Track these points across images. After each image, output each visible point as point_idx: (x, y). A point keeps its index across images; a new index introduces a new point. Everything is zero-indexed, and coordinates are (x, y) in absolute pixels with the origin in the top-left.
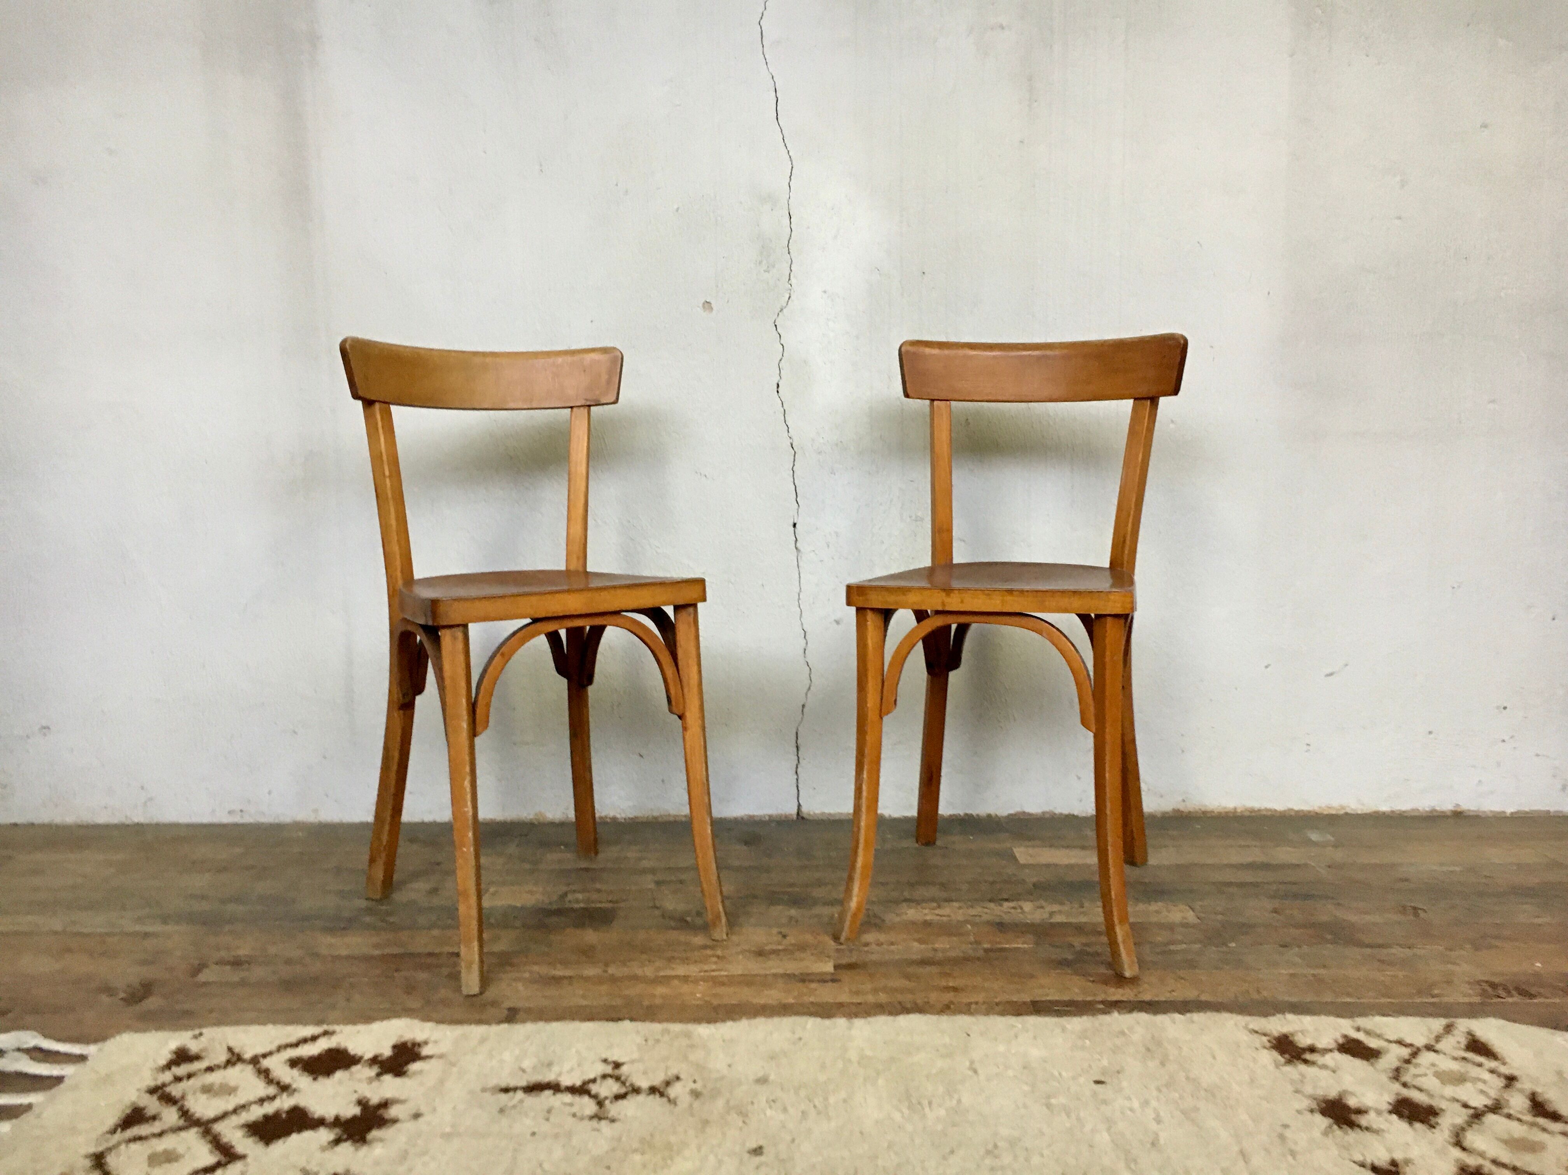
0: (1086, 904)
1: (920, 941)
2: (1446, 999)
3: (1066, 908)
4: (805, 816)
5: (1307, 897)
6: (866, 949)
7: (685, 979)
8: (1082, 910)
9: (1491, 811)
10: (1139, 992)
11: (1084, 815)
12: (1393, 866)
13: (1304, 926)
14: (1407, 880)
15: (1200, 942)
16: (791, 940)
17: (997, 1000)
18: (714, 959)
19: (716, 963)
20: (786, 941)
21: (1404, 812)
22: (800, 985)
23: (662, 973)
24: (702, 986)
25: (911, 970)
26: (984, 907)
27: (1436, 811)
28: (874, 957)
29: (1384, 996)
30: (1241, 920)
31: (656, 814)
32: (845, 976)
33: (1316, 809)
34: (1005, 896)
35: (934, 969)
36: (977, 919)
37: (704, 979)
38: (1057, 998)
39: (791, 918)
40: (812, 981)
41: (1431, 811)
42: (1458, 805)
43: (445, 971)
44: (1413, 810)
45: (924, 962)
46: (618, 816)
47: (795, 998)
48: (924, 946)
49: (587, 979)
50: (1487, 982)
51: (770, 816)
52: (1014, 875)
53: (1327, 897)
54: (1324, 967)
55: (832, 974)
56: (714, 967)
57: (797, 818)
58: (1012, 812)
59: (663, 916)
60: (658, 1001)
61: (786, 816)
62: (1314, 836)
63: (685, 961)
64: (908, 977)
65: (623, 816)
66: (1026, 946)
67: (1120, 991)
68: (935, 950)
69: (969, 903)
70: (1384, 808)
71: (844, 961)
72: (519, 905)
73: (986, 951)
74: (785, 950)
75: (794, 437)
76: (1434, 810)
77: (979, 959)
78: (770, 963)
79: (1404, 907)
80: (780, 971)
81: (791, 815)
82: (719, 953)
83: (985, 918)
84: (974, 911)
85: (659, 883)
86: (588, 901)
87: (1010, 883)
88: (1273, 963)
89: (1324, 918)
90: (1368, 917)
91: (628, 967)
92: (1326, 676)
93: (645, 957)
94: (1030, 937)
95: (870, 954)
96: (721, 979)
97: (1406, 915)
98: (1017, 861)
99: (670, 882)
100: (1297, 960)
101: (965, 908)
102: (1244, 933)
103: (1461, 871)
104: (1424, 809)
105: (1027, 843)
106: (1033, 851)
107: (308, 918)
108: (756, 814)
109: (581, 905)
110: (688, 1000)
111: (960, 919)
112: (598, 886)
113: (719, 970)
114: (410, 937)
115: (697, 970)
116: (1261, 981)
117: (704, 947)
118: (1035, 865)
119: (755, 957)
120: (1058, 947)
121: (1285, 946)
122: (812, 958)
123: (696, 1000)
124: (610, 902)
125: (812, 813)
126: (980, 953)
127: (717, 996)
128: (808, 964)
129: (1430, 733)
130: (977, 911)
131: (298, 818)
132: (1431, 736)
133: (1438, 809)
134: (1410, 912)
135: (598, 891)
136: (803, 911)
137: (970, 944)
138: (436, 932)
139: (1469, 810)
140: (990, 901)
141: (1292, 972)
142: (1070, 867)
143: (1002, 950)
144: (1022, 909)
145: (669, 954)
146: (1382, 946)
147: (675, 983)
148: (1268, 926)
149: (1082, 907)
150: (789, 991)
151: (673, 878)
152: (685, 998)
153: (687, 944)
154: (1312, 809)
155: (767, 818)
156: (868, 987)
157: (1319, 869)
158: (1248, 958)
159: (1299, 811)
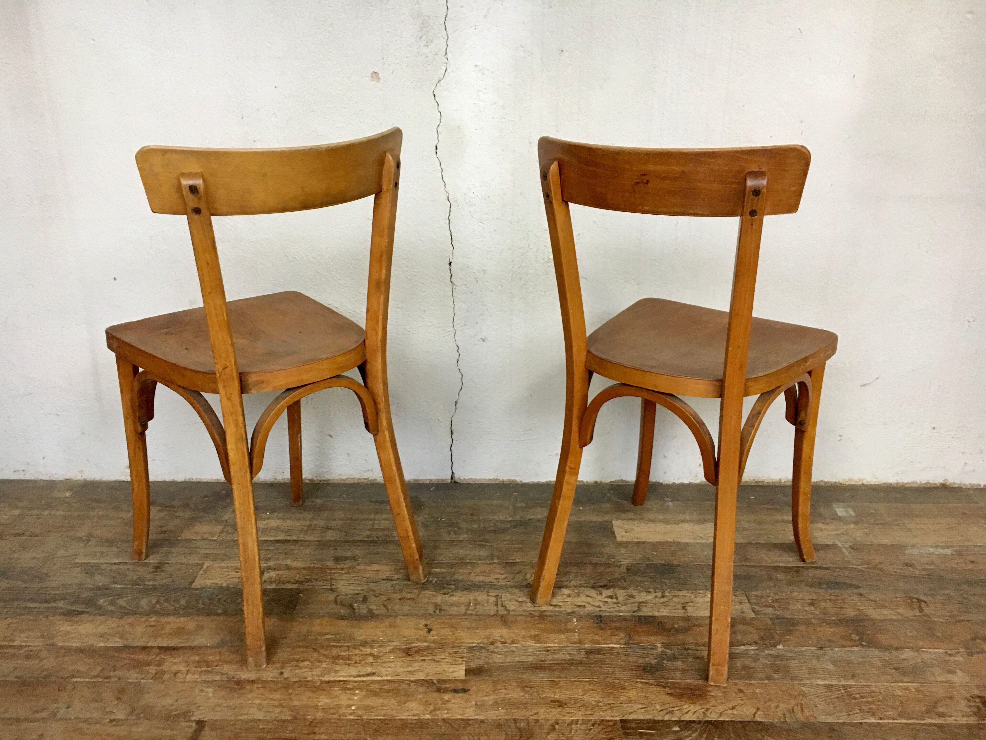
0: (667, 594)
1: (536, 638)
2: (950, 720)
3: (651, 597)
4: (456, 480)
5: (837, 585)
6: (491, 648)
7: (344, 685)
8: (663, 600)
9: (970, 484)
10: (708, 709)
11: (667, 483)
12: (901, 548)
13: (835, 623)
14: (912, 566)
15: (756, 643)
16: (433, 636)
17: (593, 718)
18: (371, 659)
19: (371, 664)
20: (430, 637)
21: (906, 484)
22: (436, 695)
23: (327, 678)
24: (357, 697)
25: (525, 676)
26: (588, 596)
27: (930, 484)
28: (498, 659)
29: (900, 715)
30: (788, 615)
31: (344, 477)
32: (475, 684)
33: (841, 481)
34: (604, 583)
35: (544, 677)
36: (581, 611)
37: (360, 686)
38: (641, 717)
39: (437, 606)
40: (446, 691)
41: (927, 483)
42: (946, 479)
43: (152, 670)
44: (913, 483)
45: (537, 667)
46: (315, 478)
47: (431, 713)
48: (538, 645)
49: (264, 683)
50: (980, 697)
51: (430, 480)
52: (613, 557)
53: (851, 586)
54: (853, 677)
55: (462, 681)
56: (369, 670)
57: (451, 482)
58: (613, 480)
59: (336, 601)
60: (320, 715)
61: (443, 480)
62: (840, 511)
63: (348, 661)
64: (524, 686)
65: (318, 478)
66: (618, 646)
67: (693, 708)
68: (546, 650)
69: (577, 591)
70: (892, 480)
71: (473, 665)
72: (224, 585)
73: (588, 652)
74: (428, 648)
77: (581, 663)
78: (416, 666)
79: (911, 598)
80: (421, 676)
81: (446, 479)
82: (375, 651)
83: (589, 608)
84: (580, 601)
85: (337, 560)
86: (279, 581)
87: (608, 565)
88: (812, 671)
89: (851, 613)
90: (885, 612)
91: (300, 668)
92: (861, 386)
93: (316, 655)
94: (622, 635)
95: (494, 655)
96: (373, 686)
97: (913, 609)
98: (615, 537)
99: (346, 558)
100: (831, 667)
101: (573, 596)
102: (790, 632)
103: (952, 555)
104: (921, 482)
105: (623, 516)
106: (628, 525)
107: (54, 600)
108: (420, 478)
109: (273, 586)
110: (343, 715)
111: (569, 611)
112: (289, 562)
113: (373, 674)
114: (131, 625)
115: (354, 673)
116: (803, 694)
117: (364, 643)
118: (629, 542)
119: (404, 657)
120: (644, 648)
121: (821, 648)
122: (449, 660)
123: (351, 714)
124: (297, 582)
125: (462, 478)
126: (582, 655)
127: (368, 709)
128: (446, 667)
129: (934, 428)
130: (581, 600)
131: (68, 477)
132: (934, 431)
133: (931, 482)
134: (916, 604)
135: (288, 568)
136: (446, 597)
137: (575, 643)
138: (153, 619)
139: (954, 483)
140: (593, 587)
141: (827, 682)
142: (655, 546)
143: (599, 651)
144: (617, 598)
145: (335, 652)
146: (897, 648)
147: (336, 690)
148: (808, 623)
149: (663, 597)
150: (426, 704)
151: (349, 554)
152: (342, 711)
153: (352, 638)
154: (837, 481)
155: (428, 482)
156: (490, 699)
157: (845, 551)
158: (793, 663)
159: (827, 482)
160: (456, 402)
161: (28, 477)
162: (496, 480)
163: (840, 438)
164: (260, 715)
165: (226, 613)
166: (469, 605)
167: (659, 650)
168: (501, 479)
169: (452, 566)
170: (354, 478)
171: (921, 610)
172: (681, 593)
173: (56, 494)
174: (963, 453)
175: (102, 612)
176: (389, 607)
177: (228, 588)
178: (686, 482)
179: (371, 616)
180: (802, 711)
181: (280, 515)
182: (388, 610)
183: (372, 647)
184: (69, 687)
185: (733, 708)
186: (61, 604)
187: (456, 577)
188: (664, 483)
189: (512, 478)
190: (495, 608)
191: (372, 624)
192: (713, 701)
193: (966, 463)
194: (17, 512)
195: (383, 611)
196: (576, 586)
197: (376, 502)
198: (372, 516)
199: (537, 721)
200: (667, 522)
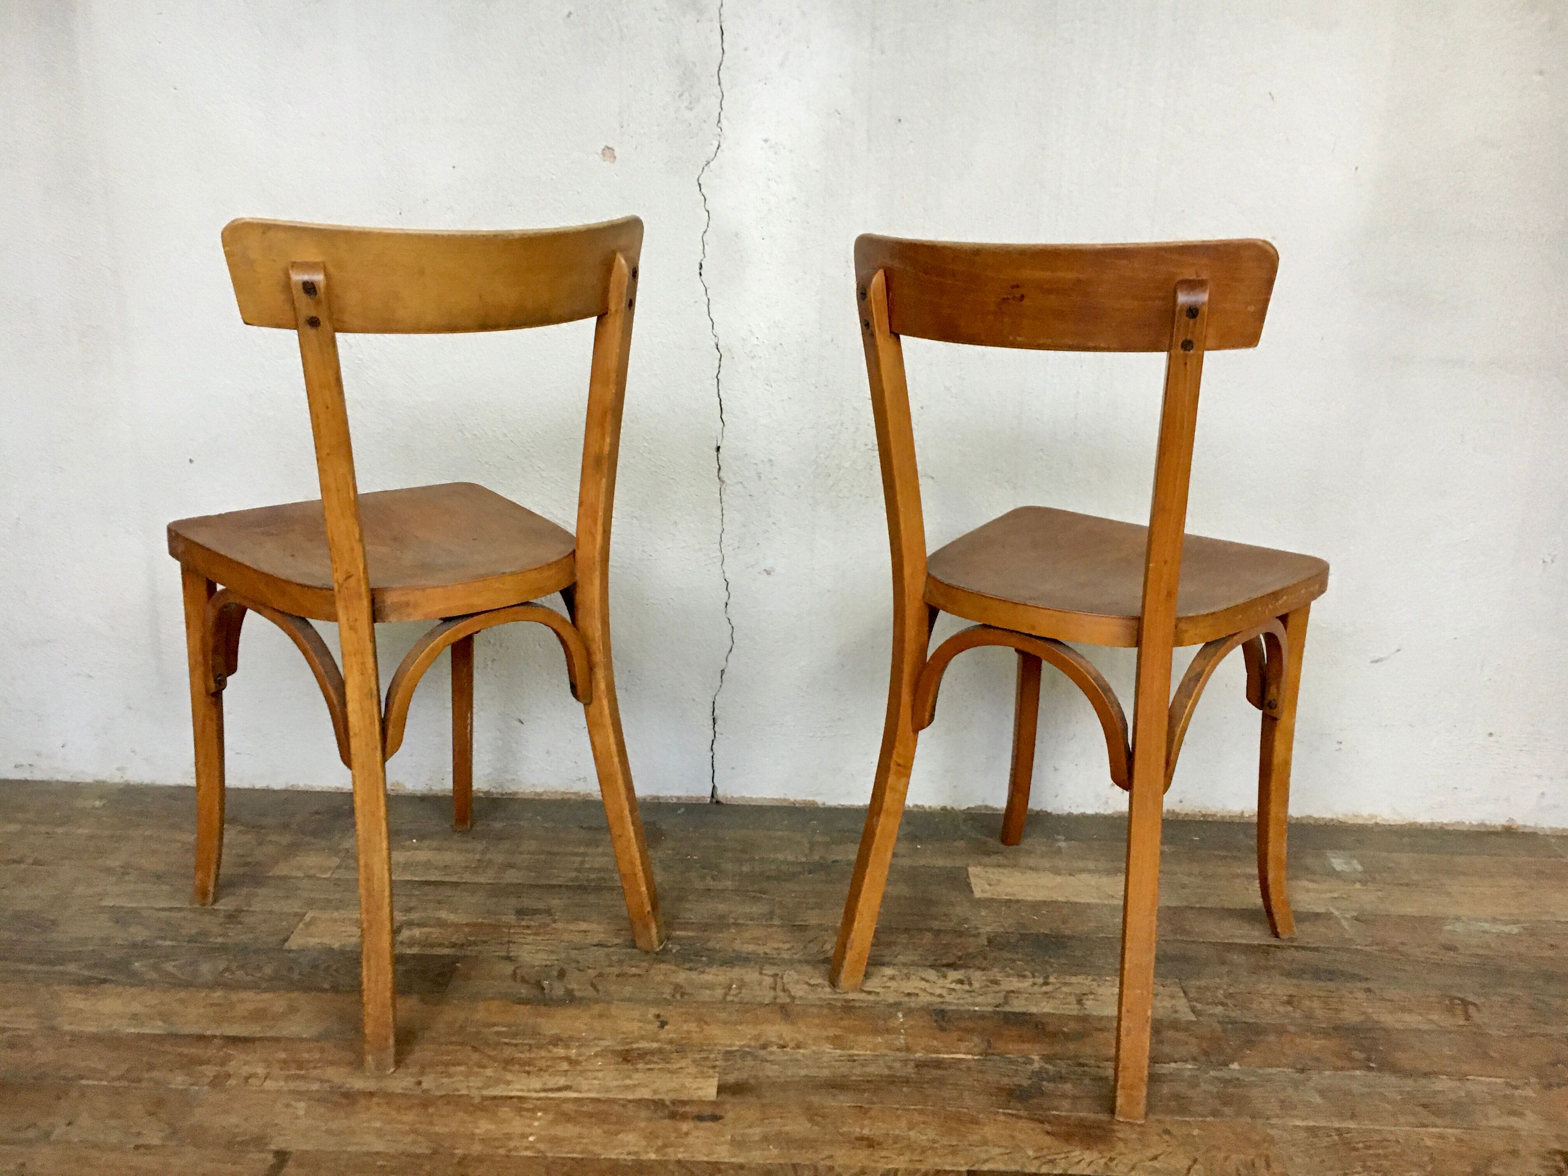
0: (1052, 979)
1: (836, 1041)
3: (1026, 984)
4: (721, 799)
5: (1331, 975)
6: (762, 1053)
7: (519, 1104)
8: (1045, 989)
9: (1551, 828)
10: (1111, 1159)
11: (1060, 812)
12: (1436, 921)
13: (1325, 1033)
14: (1454, 949)
15: (1195, 1059)
16: (669, 1033)
17: (923, 1167)
18: (565, 1066)
19: (565, 1073)
20: (663, 1035)
21: (1446, 824)
22: (668, 1123)
23: (491, 1092)
24: (539, 1122)
25: (815, 1099)
26: (923, 979)
27: (1485, 826)
28: (771, 1071)
30: (1249, 1018)
31: (539, 790)
32: (732, 1110)
33: (1341, 818)
34: (951, 960)
35: (845, 1101)
36: (913, 1003)
37: (545, 1106)
38: (1002, 1167)
39: (677, 987)
40: (684, 1117)
41: (1479, 825)
42: (1511, 819)
43: (210, 1071)
44: (1458, 823)
45: (836, 1085)
46: (493, 790)
47: (658, 1150)
48: (838, 1051)
49: (389, 1097)
51: (678, 798)
52: (966, 920)
53: (1354, 977)
54: (1353, 1116)
55: (713, 1103)
56: (562, 1081)
57: (711, 801)
58: (972, 805)
59: (514, 976)
60: (477, 1148)
61: (698, 799)
62: (1338, 863)
63: (527, 1067)
64: (813, 1114)
65: (499, 790)
66: (969, 1057)
67: (1088, 1156)
68: (852, 1059)
69: (905, 971)
70: (1424, 818)
71: (731, 1079)
72: (336, 946)
73: (920, 1065)
74: (660, 1051)
75: (719, 336)
76: (1483, 825)
77: (907, 1081)
78: (638, 1077)
79: (1452, 999)
80: (645, 1094)
81: (704, 797)
82: (573, 1053)
83: (924, 999)
84: (911, 986)
85: (521, 913)
86: (425, 943)
87: (960, 934)
88: (1286, 1106)
89: (1350, 1017)
90: (1407, 1017)
91: (450, 1076)
92: (1372, 662)
93: (475, 1057)
94: (976, 1040)
95: (768, 1065)
96: (567, 1107)
97: (1454, 1015)
98: (972, 892)
99: (535, 912)
100: (1318, 1100)
101: (898, 978)
102: (1250, 1043)
103: (1520, 934)
104: (1470, 823)
105: (986, 860)
106: (994, 874)
107: (62, 960)
108: (661, 795)
109: (415, 950)
110: (516, 1149)
111: (891, 1001)
112: (443, 914)
113: (567, 1088)
114: (182, 1002)
115: (538, 1086)
116: (1271, 1141)
117: (556, 1041)
118: (992, 900)
119: (618, 1063)
120: (1011, 1062)
121: (1302, 1071)
122: (692, 1070)
123: (526, 1149)
124: (454, 945)
125: (729, 797)
126: (910, 1070)
127: (555, 1141)
128: (688, 1082)
129: (1491, 734)
130: (913, 985)
131: (101, 778)
132: (1491, 739)
133: (1488, 823)
134: (1459, 1010)
135: (441, 924)
136: (694, 975)
137: (898, 1050)
138: (218, 994)
139: (1525, 826)
140: (931, 966)
141: (1311, 1123)
142: (1036, 906)
143: (939, 1064)
144: (970, 984)
145: (508, 1052)
146: (1426, 1075)
147: (505, 1111)
148: (1281, 1031)
149: (1046, 983)
150: (652, 1136)
151: (541, 905)
152: (512, 1144)
153: (535, 1033)
154: (1335, 817)
155: (675, 801)
156: (756, 1132)
157: (1345, 923)
158: (1255, 1092)
159: (1319, 819)
160: (723, 671)
161: (38, 776)
162: (785, 800)
163: (1338, 746)
164: (379, 1146)
165: (335, 989)
166: (730, 988)
167: (1036, 1066)
168: (792, 800)
169: (705, 927)
170: (556, 792)
171: (1468, 1017)
172: (1074, 980)
173: (80, 803)
174: (1539, 777)
175: (136, 980)
176: (600, 987)
177: (342, 952)
178: (1090, 811)
179: (571, 999)
180: (1268, 1166)
181: (435, 844)
182: (597, 991)
183: (567, 1047)
184: (74, 1094)
185: (1155, 1158)
186: (72, 968)
187: (711, 944)
188: (1054, 813)
189: (810, 798)
190: (772, 993)
191: (571, 1011)
192: (1121, 1146)
193: (1543, 794)
194: (13, 827)
195: (590, 992)
196: (904, 964)
197: (590, 828)
198: (582, 850)
199: (831, 1168)
200: (1057, 871)
